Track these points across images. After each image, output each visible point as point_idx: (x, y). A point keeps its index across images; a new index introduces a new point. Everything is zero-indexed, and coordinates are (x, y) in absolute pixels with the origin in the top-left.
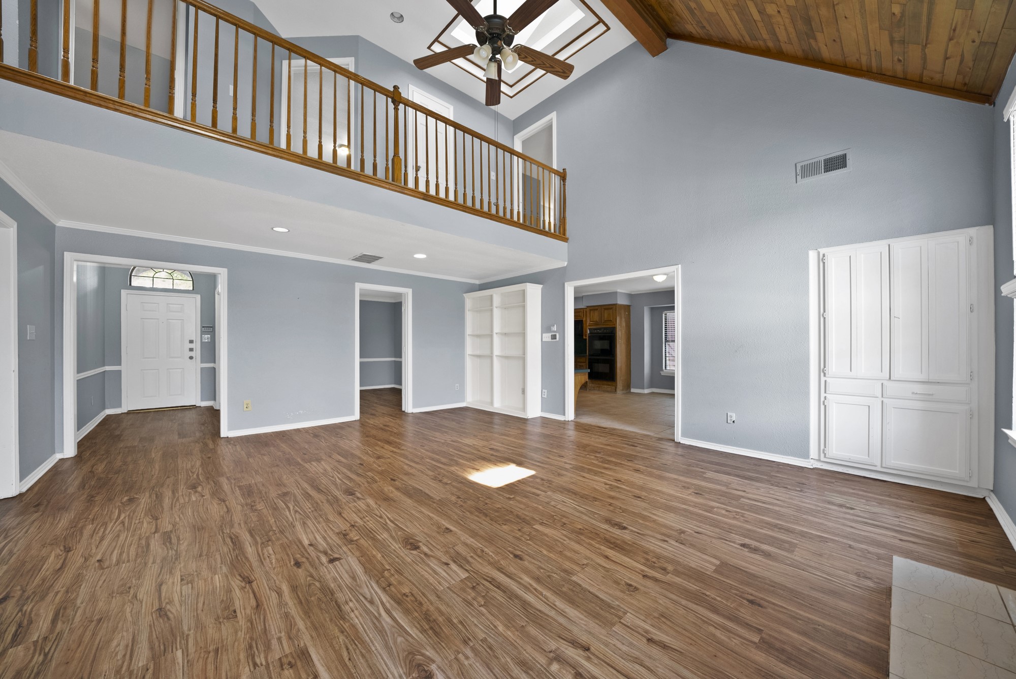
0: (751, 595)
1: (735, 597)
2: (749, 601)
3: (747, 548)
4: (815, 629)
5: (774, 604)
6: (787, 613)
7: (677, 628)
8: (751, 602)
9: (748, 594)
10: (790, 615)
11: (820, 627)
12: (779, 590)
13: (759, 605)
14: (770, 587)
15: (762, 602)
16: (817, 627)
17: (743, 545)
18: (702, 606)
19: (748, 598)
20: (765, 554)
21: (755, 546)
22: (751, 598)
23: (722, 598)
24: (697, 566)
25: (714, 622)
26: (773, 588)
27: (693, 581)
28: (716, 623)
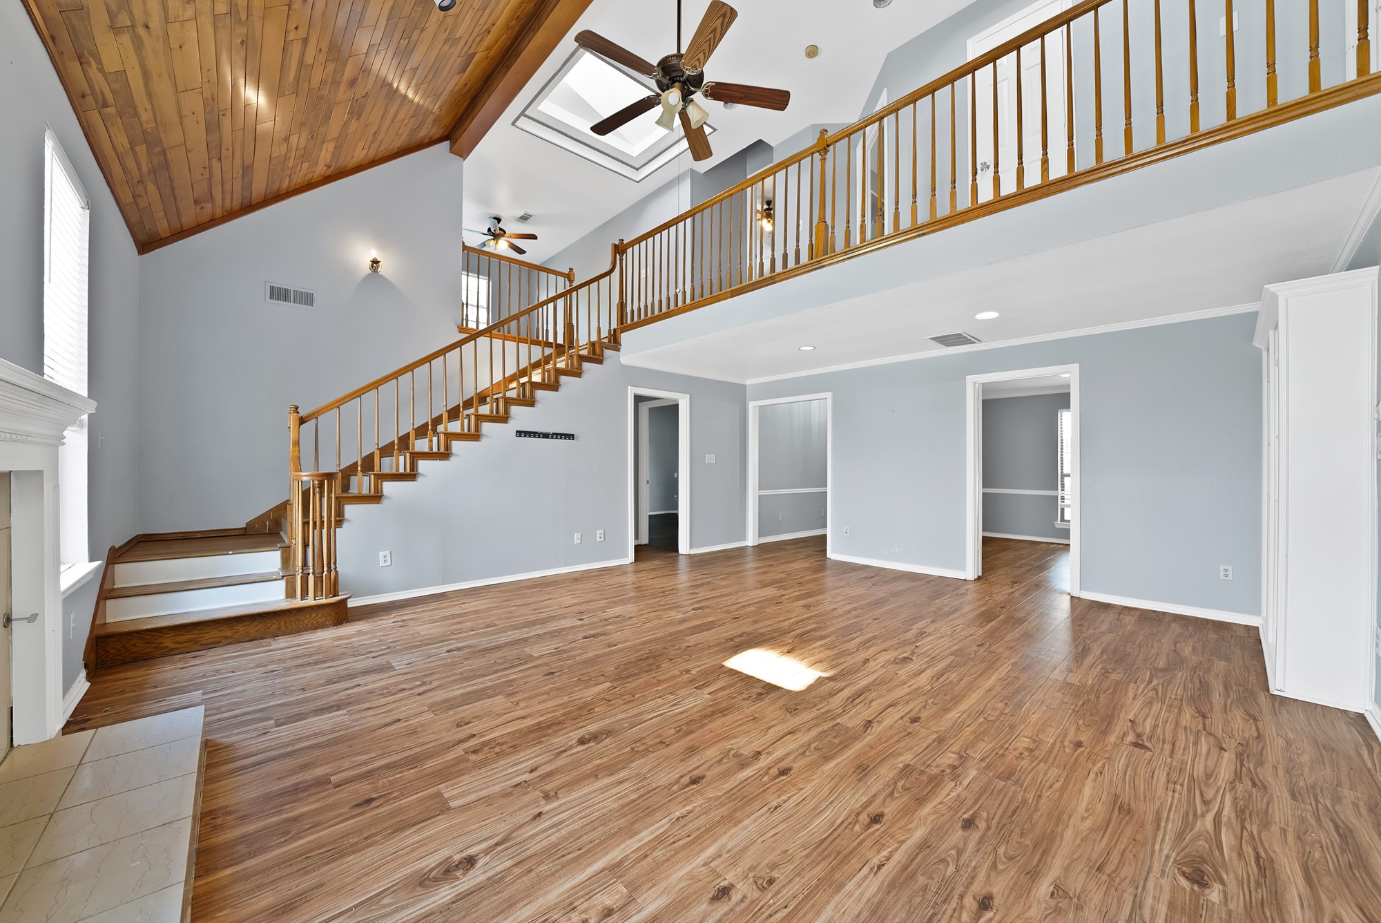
0: (377, 807)
1: (388, 790)
2: (374, 799)
3: (460, 862)
4: (288, 833)
5: (347, 819)
6: (326, 822)
7: (395, 736)
8: (370, 801)
9: (382, 805)
10: (323, 824)
11: (283, 840)
12: (357, 839)
13: (359, 805)
14: (369, 834)
15: (360, 810)
16: (286, 838)
17: (470, 862)
18: (401, 760)
19: (376, 801)
20: (428, 879)
21: (458, 878)
22: (374, 804)
23: (396, 779)
24: (461, 782)
25: (378, 759)
26: (365, 835)
27: (440, 767)
28: (374, 760)
